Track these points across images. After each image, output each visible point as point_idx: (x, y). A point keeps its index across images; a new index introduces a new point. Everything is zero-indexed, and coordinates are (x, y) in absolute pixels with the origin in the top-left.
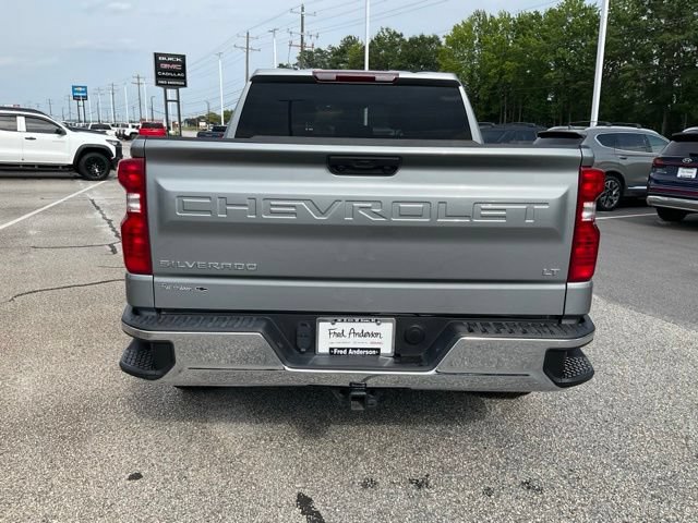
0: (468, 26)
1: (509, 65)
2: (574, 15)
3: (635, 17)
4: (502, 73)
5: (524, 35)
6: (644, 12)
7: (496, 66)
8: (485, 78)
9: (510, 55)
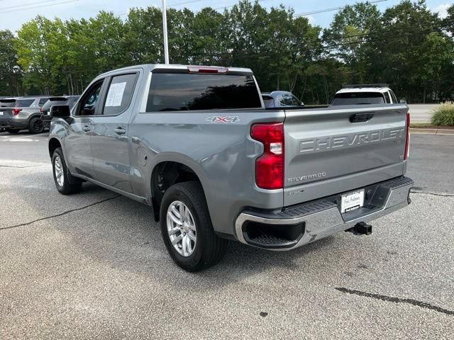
0: (34, 25)
1: (70, 53)
2: (108, 23)
3: (145, 28)
4: (65, 58)
5: (77, 33)
6: (149, 24)
7: (60, 54)
8: (53, 61)
9: (69, 46)
